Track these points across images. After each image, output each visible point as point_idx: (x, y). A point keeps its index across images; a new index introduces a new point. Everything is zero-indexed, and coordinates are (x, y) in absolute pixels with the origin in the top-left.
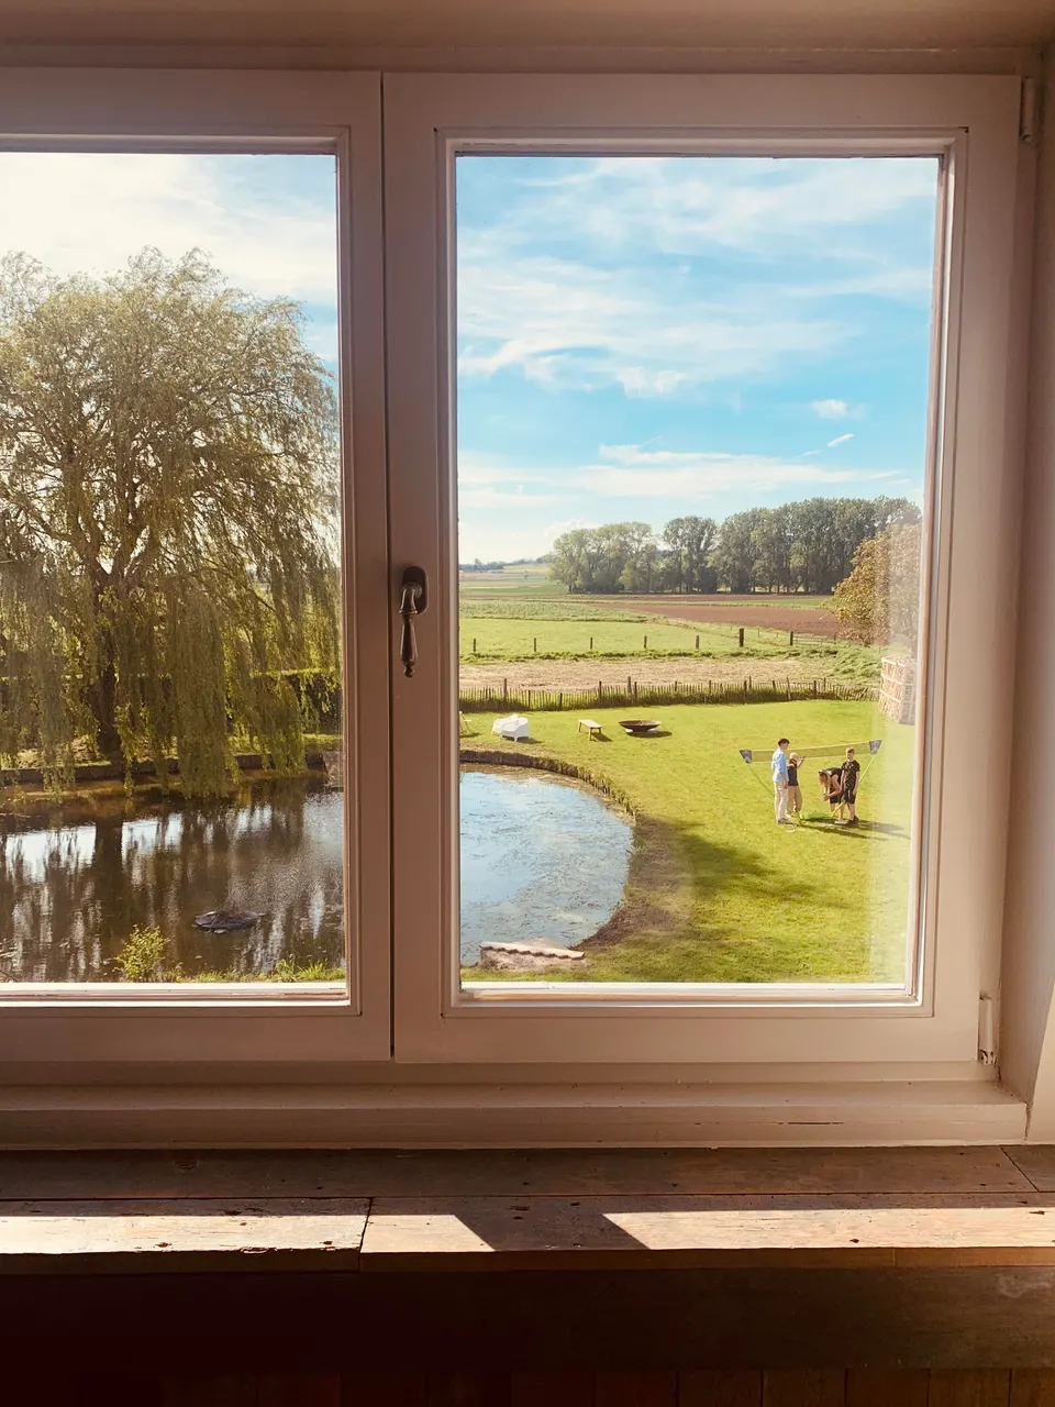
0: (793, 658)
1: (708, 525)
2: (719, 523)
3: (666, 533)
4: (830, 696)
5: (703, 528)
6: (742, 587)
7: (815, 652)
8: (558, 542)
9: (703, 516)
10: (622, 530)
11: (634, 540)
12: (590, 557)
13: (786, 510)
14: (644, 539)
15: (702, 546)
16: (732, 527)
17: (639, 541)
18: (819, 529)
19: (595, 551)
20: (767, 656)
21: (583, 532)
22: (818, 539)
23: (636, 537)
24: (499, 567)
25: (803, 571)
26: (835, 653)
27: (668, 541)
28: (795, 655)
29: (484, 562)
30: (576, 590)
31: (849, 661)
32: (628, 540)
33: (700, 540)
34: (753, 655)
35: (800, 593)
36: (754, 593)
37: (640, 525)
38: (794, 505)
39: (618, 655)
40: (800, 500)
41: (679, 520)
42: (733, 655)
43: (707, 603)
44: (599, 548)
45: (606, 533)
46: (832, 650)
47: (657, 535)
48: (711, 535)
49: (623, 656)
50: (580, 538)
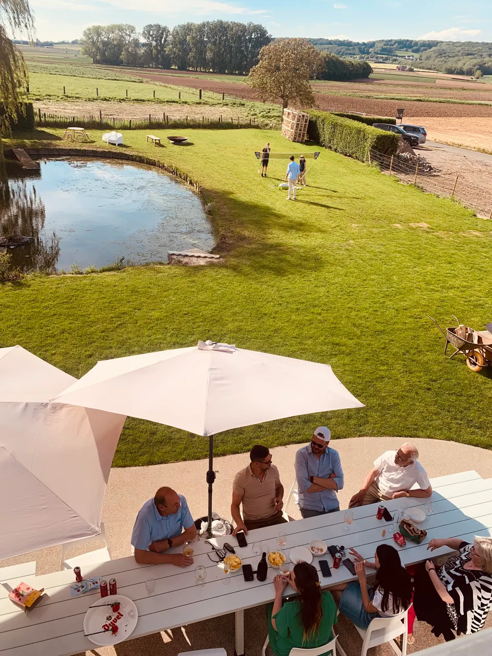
0: (226, 106)
1: (165, 30)
2: (171, 29)
3: (144, 33)
4: (257, 127)
5: (163, 31)
6: (183, 68)
7: (235, 104)
8: (85, 32)
9: (163, 25)
10: (120, 28)
11: (127, 34)
12: (104, 43)
13: (204, 25)
14: (132, 35)
15: (162, 42)
16: (177, 33)
17: (130, 36)
18: (220, 38)
19: (106, 39)
20: (213, 105)
21: (99, 27)
22: (220, 43)
23: (128, 33)
24: (50, 45)
25: (213, 60)
26: (244, 105)
27: (145, 37)
28: (226, 105)
29: (42, 41)
30: (96, 62)
31: (252, 109)
32: (123, 34)
33: (162, 38)
34: (206, 104)
35: (211, 72)
36: (189, 70)
37: (129, 26)
38: (208, 23)
39: (141, 100)
40: (211, 20)
41: (150, 26)
42: (197, 103)
43: (168, 74)
44: (108, 38)
45: (111, 29)
46: (242, 103)
47: (139, 33)
48: (167, 36)
49: (144, 101)
50: (97, 31)
